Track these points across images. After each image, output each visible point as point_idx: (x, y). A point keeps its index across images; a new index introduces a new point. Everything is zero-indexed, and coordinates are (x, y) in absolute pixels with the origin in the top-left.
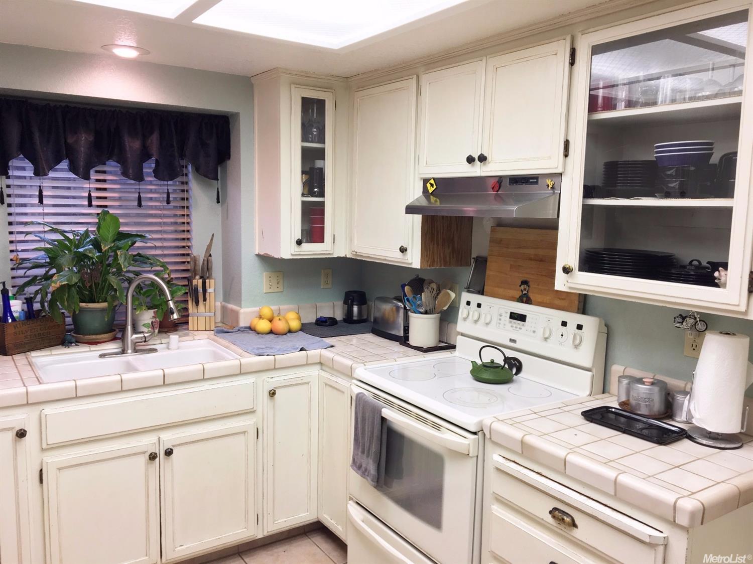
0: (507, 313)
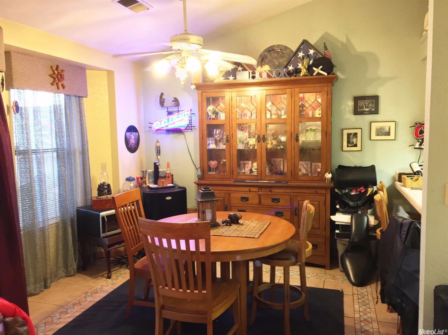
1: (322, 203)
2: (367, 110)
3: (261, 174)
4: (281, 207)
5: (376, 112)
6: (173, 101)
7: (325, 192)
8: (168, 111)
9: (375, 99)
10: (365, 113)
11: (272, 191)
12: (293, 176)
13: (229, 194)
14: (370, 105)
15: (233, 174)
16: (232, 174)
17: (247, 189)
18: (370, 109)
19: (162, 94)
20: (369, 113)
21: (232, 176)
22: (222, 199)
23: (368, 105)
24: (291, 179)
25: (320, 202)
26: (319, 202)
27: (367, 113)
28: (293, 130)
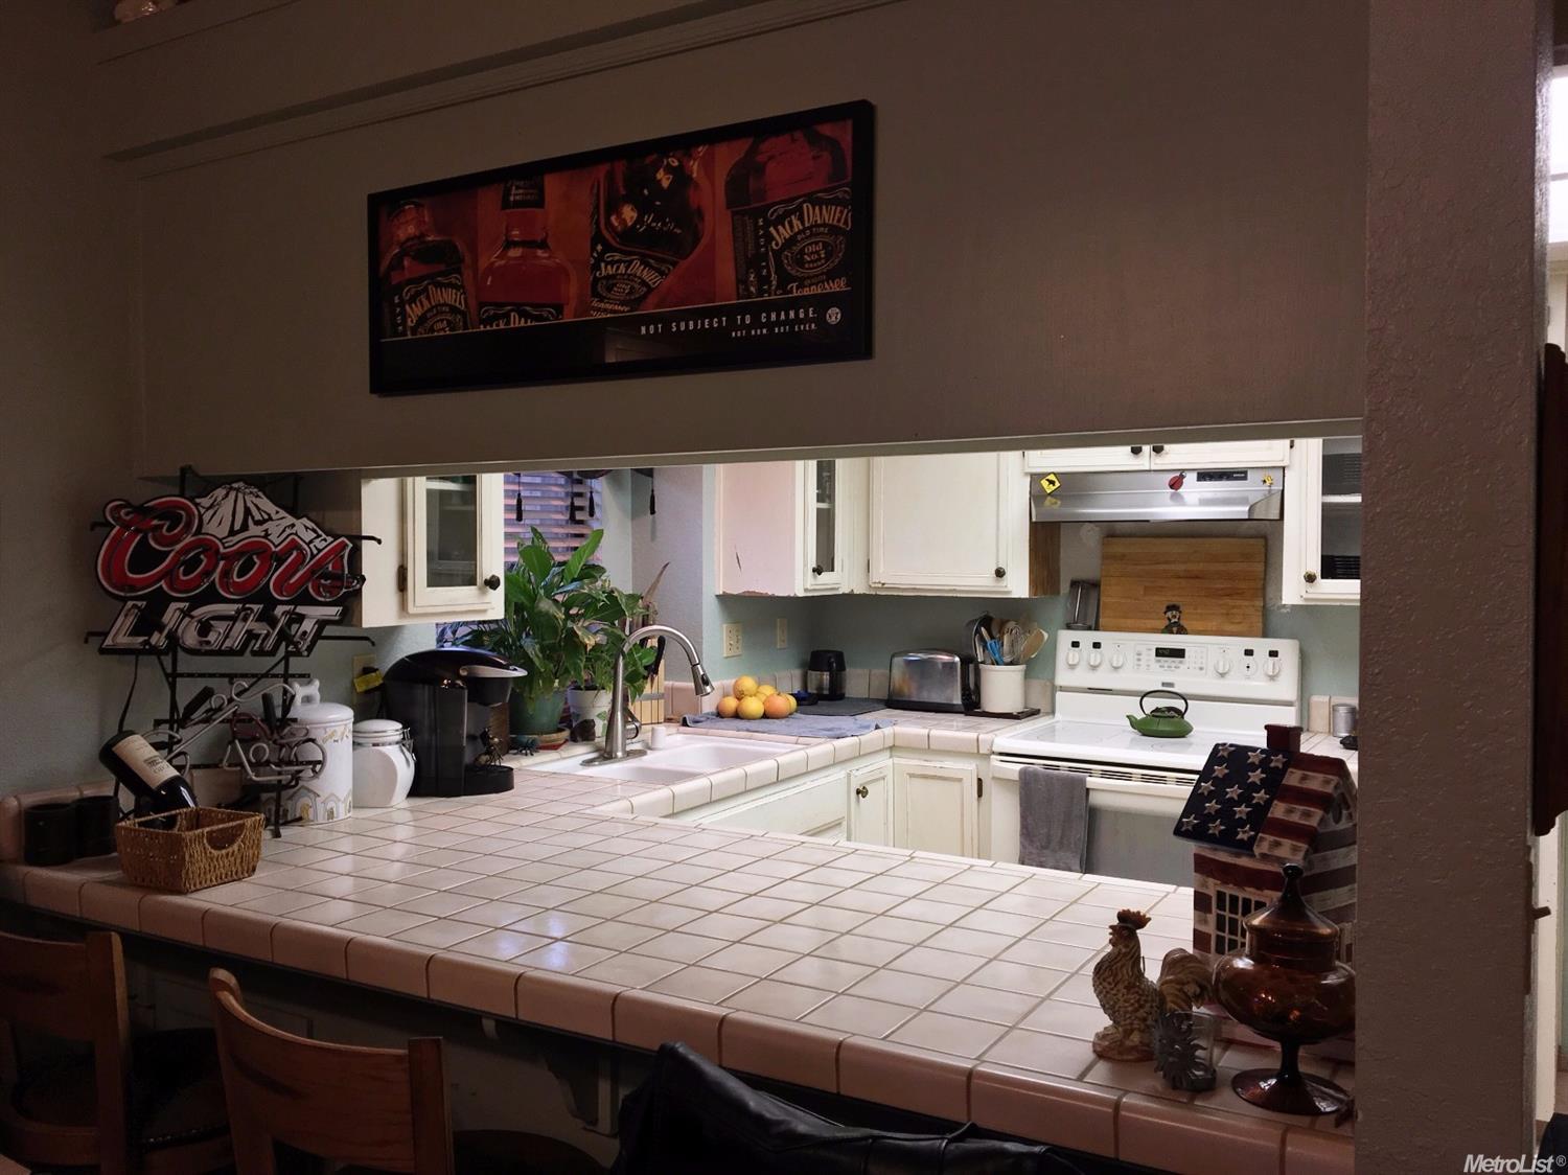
0: (1150, 650)
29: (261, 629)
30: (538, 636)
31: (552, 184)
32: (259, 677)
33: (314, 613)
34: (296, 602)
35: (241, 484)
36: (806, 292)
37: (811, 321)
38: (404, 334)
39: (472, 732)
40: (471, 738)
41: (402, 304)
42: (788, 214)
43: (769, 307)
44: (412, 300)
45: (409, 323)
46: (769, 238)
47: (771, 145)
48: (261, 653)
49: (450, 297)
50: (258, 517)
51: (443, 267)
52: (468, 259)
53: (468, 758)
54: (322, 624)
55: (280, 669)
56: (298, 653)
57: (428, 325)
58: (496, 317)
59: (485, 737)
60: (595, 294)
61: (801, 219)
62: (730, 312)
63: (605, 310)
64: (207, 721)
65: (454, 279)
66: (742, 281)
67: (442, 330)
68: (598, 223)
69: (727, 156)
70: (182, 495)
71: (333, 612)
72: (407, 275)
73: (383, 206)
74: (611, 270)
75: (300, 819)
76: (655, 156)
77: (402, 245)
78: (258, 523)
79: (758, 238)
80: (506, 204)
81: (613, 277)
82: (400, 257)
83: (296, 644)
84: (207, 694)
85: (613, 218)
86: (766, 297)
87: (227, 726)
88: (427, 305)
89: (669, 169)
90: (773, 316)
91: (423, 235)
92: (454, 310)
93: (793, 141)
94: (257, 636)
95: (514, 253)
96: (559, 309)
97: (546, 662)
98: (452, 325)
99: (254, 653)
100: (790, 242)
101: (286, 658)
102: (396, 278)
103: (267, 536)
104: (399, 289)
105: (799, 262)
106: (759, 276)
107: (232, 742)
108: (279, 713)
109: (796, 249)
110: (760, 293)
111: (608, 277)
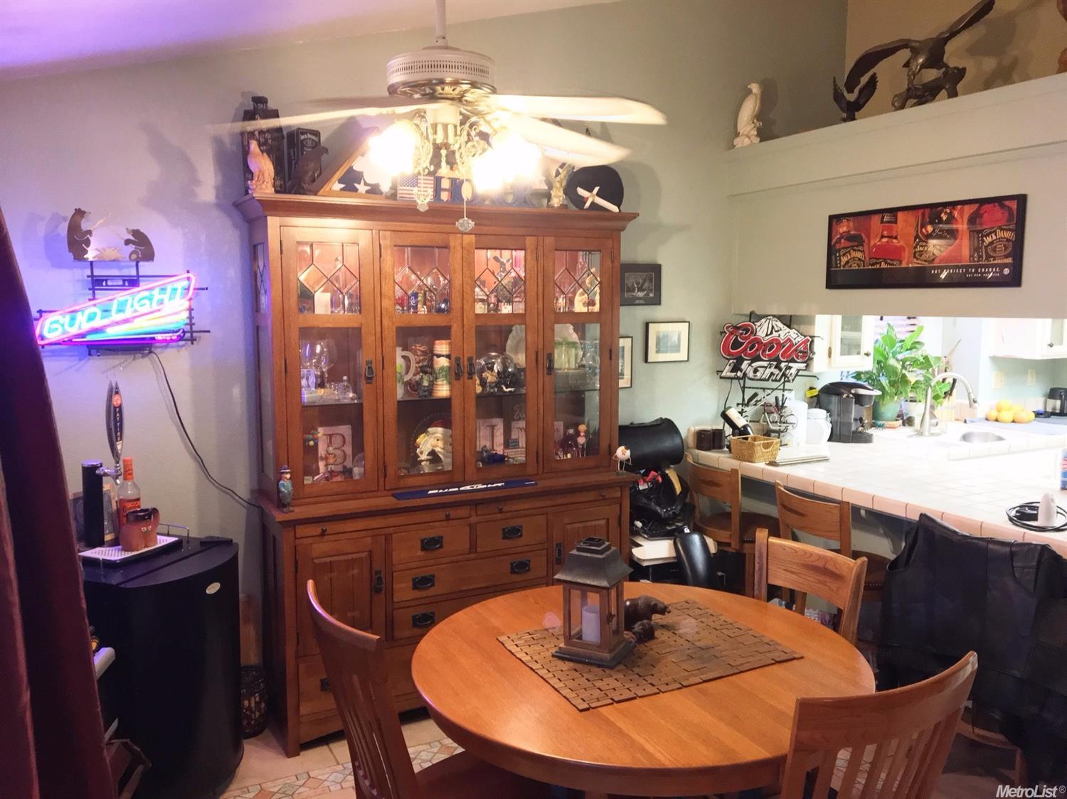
1: (613, 523)
2: (641, 294)
3: (464, 466)
4: (526, 549)
5: (657, 301)
6: (127, 242)
7: (618, 494)
8: (92, 276)
9: (654, 271)
10: (637, 302)
11: (505, 509)
12: (541, 464)
13: (388, 538)
14: (646, 285)
15: (385, 476)
16: (381, 475)
17: (441, 514)
18: (645, 292)
19: (80, 213)
20: (643, 302)
21: (381, 483)
22: (364, 554)
23: (643, 285)
24: (536, 472)
25: (610, 520)
26: (608, 519)
27: (642, 302)
28: (540, 346)
29: (776, 371)
30: (888, 376)
31: (900, 215)
32: (773, 390)
33: (795, 366)
34: (789, 362)
35: (771, 317)
36: (996, 262)
37: (997, 273)
38: (840, 267)
39: (856, 417)
40: (855, 420)
41: (840, 256)
42: (990, 233)
43: (982, 266)
44: (844, 255)
45: (842, 264)
46: (983, 241)
47: (986, 207)
48: (776, 380)
49: (858, 255)
50: (776, 329)
51: (856, 244)
52: (866, 240)
53: (853, 428)
54: (798, 370)
55: (781, 387)
56: (789, 381)
57: (849, 264)
58: (876, 263)
59: (861, 420)
60: (915, 257)
61: (996, 235)
62: (967, 267)
63: (919, 264)
64: (755, 405)
65: (860, 248)
66: (971, 256)
67: (855, 267)
68: (917, 231)
69: (968, 210)
70: (750, 321)
71: (803, 366)
72: (842, 246)
73: (834, 220)
74: (921, 249)
75: (786, 445)
76: (941, 208)
77: (841, 234)
78: (776, 331)
79: (978, 242)
80: (882, 222)
81: (922, 251)
82: (840, 239)
83: (788, 378)
84: (755, 395)
85: (923, 230)
86: (981, 263)
87: (763, 407)
88: (849, 258)
89: (946, 213)
90: (983, 270)
91: (849, 231)
92: (860, 260)
93: (995, 206)
94: (774, 375)
95: (885, 240)
96: (901, 262)
97: (892, 388)
98: (859, 266)
99: (773, 381)
100: (991, 243)
101: (784, 383)
102: (838, 246)
103: (779, 336)
104: (839, 250)
105: (994, 250)
106: (978, 254)
107: (764, 413)
108: (780, 404)
109: (994, 245)
110: (978, 261)
111: (920, 251)
